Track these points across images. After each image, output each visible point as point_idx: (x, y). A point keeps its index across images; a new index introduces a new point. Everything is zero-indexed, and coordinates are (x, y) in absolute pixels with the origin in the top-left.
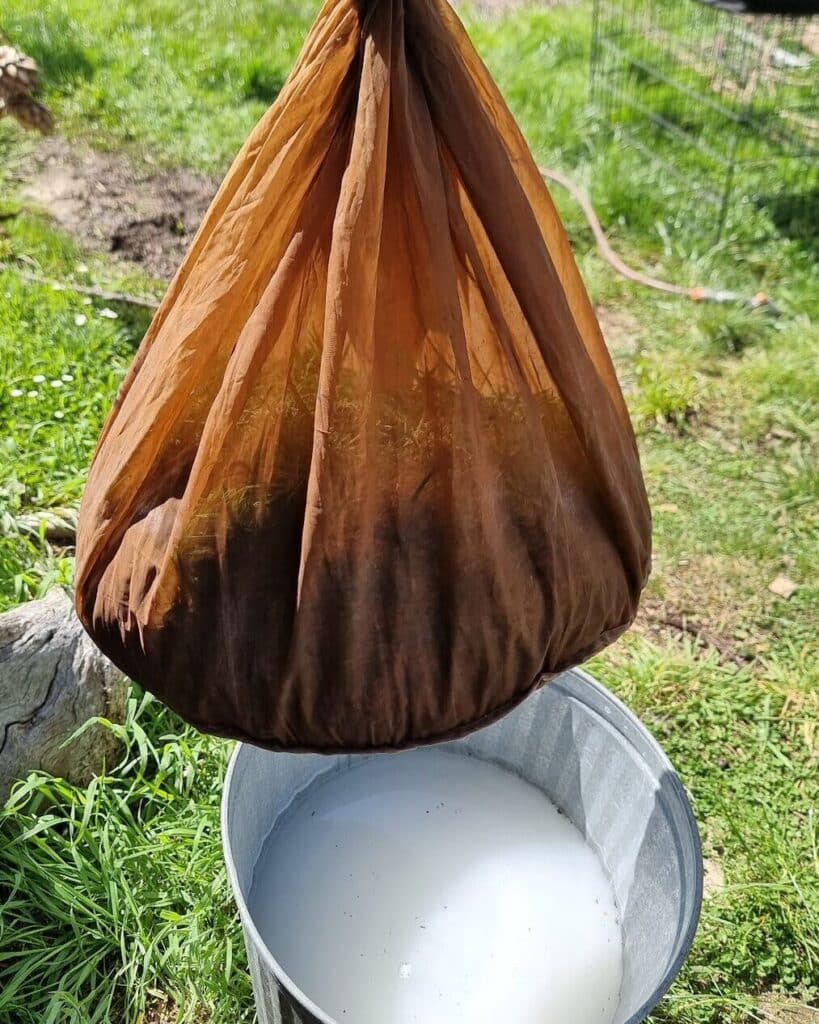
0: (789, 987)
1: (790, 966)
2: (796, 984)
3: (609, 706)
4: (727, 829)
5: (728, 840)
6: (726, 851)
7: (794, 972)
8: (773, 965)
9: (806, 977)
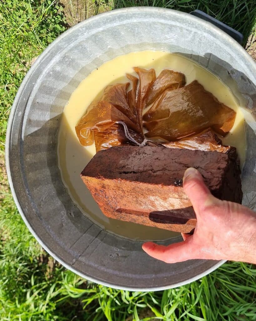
0: (62, 17)
1: (54, 19)
2: (59, 15)
3: (17, 114)
4: (13, 64)
5: (18, 62)
6: (23, 61)
7: (56, 16)
8: (58, 25)
9: (55, 12)
